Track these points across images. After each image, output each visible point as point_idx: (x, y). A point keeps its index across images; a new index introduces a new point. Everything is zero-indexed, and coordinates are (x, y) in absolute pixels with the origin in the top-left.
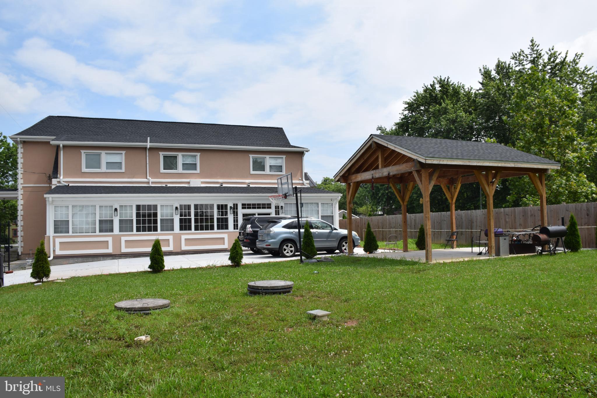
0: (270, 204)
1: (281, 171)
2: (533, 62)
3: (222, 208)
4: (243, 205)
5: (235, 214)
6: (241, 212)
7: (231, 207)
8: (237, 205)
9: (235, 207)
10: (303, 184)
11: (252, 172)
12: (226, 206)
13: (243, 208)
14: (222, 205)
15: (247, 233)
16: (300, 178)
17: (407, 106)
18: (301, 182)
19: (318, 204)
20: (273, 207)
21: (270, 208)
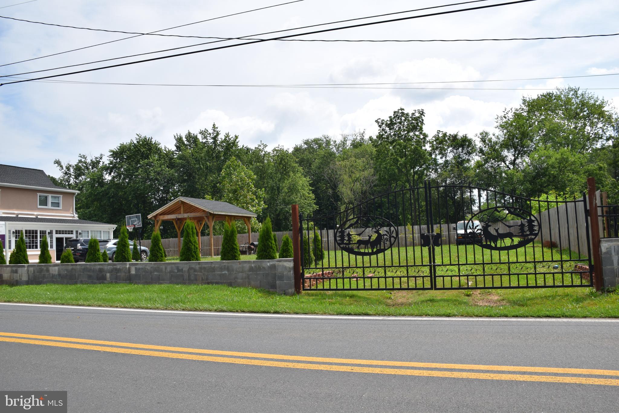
0: (72, 231)
1: (59, 207)
2: (213, 138)
3: (43, 233)
4: (56, 231)
5: (51, 237)
6: (55, 236)
7: (49, 232)
8: (52, 231)
9: (51, 233)
10: (74, 217)
11: (39, 207)
12: (45, 231)
13: (56, 233)
14: (43, 231)
15: (78, 249)
16: (72, 213)
17: (112, 153)
18: (72, 215)
19: (101, 231)
20: (74, 232)
21: (72, 233)
